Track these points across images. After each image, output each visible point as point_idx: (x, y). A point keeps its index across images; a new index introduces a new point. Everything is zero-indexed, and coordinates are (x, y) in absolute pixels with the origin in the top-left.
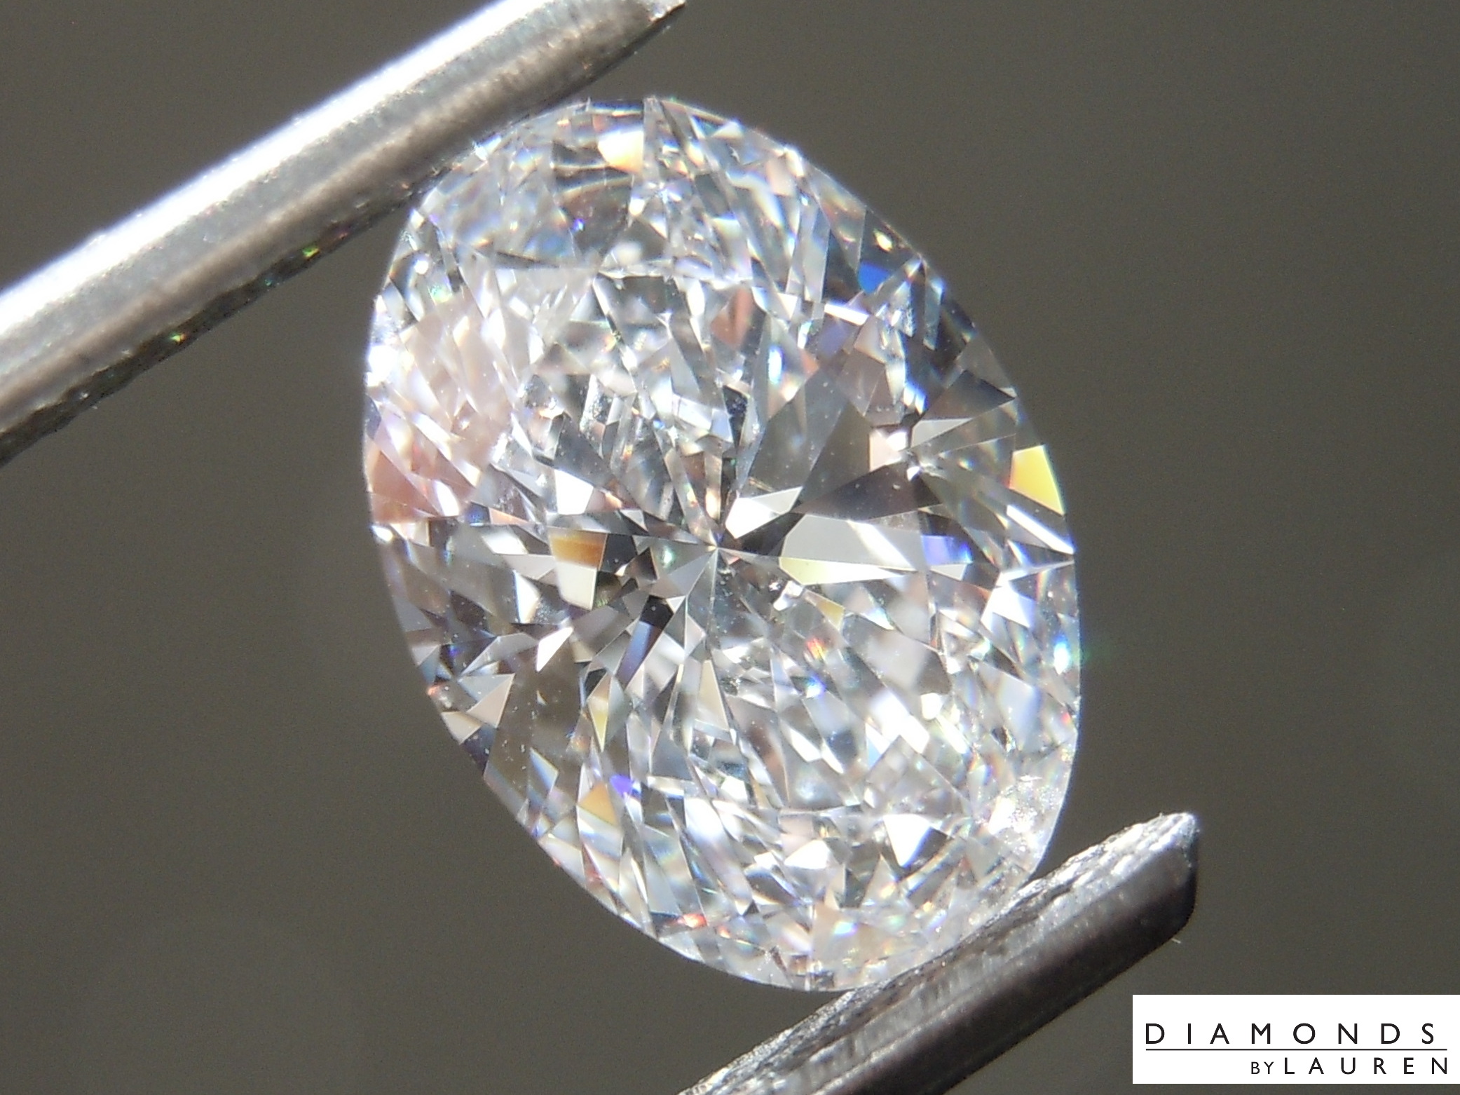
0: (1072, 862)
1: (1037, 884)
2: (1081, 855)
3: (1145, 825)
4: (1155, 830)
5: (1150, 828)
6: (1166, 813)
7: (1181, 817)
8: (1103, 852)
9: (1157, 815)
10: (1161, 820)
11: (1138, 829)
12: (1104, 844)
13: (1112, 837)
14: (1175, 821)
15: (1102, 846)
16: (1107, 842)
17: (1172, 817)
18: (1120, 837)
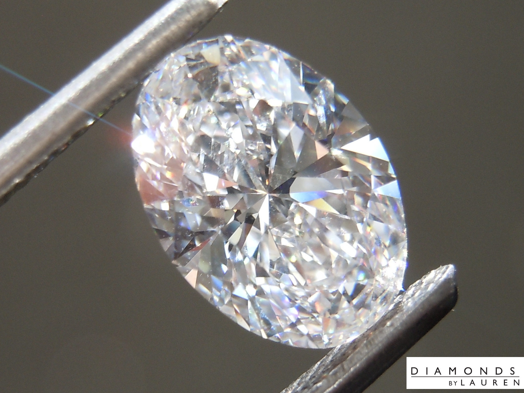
0: (411, 287)
1: (400, 297)
2: (414, 284)
3: (436, 270)
4: (440, 272)
5: (438, 272)
6: (443, 265)
7: (449, 267)
8: (422, 283)
9: (439, 266)
10: (441, 268)
11: (433, 272)
12: (422, 279)
13: (424, 276)
14: (447, 268)
15: (421, 280)
16: (423, 278)
17: (445, 267)
18: (427, 276)
